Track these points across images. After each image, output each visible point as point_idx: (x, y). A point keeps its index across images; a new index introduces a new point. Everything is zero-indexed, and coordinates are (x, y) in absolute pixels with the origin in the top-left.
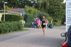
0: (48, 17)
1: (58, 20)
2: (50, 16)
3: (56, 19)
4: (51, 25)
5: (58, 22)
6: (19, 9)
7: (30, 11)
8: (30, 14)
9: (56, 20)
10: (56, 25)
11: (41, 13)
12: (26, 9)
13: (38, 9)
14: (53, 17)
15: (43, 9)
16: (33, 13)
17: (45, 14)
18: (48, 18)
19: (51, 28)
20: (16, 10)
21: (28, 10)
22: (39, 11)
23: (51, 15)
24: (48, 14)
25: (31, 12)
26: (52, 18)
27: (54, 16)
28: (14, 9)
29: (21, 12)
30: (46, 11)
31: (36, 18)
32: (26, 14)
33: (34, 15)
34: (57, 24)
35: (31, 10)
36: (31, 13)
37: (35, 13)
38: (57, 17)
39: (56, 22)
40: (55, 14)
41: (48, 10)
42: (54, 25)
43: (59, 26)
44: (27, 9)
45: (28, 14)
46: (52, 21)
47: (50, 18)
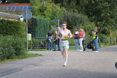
0: (85, 23)
1: (111, 31)
2: (92, 22)
3: (106, 28)
4: (93, 42)
5: (111, 35)
6: (16, 6)
7: (42, 11)
8: (42, 18)
9: (105, 30)
10: (106, 43)
11: (70, 14)
12: (34, 6)
13: (62, 3)
14: (98, 23)
15: (75, 4)
16: (50, 15)
17: (78, 15)
18: (87, 26)
19: (93, 50)
20: (10, 8)
21: (37, 7)
22: (64, 9)
23: (94, 17)
24: (86, 17)
25: (45, 12)
26: (96, 25)
27: (101, 20)
28: (4, 7)
29: (22, 12)
30: (80, 8)
31: (57, 26)
32: (34, 17)
33: (52, 18)
34: (108, 38)
35: (46, 8)
36: (44, 15)
37: (54, 14)
38: (107, 22)
39: (105, 34)
40: (102, 15)
41: (87, 7)
42: (102, 41)
43: (114, 44)
44: (36, 5)
45: (38, 17)
46: (95, 33)
47: (90, 26)
